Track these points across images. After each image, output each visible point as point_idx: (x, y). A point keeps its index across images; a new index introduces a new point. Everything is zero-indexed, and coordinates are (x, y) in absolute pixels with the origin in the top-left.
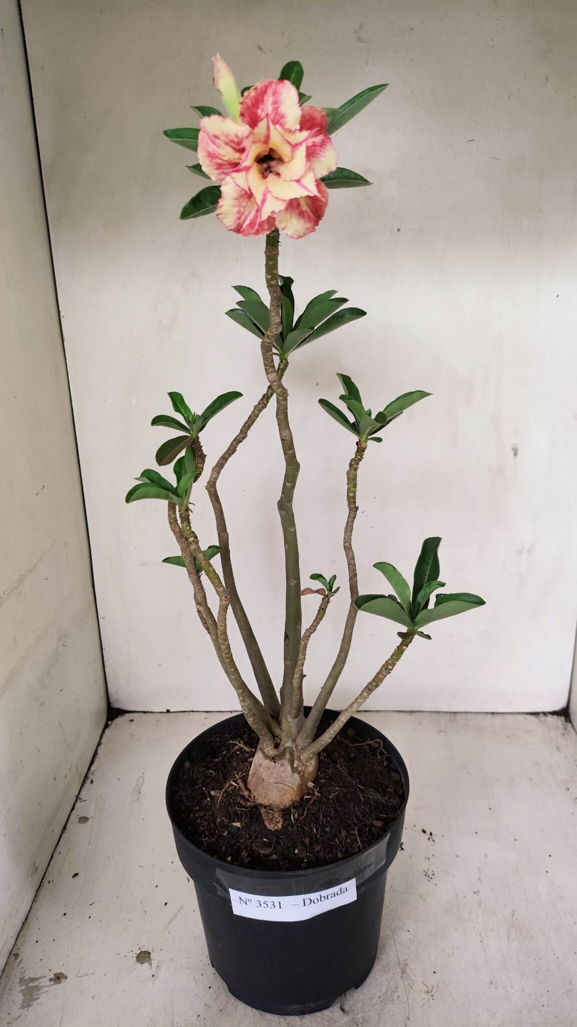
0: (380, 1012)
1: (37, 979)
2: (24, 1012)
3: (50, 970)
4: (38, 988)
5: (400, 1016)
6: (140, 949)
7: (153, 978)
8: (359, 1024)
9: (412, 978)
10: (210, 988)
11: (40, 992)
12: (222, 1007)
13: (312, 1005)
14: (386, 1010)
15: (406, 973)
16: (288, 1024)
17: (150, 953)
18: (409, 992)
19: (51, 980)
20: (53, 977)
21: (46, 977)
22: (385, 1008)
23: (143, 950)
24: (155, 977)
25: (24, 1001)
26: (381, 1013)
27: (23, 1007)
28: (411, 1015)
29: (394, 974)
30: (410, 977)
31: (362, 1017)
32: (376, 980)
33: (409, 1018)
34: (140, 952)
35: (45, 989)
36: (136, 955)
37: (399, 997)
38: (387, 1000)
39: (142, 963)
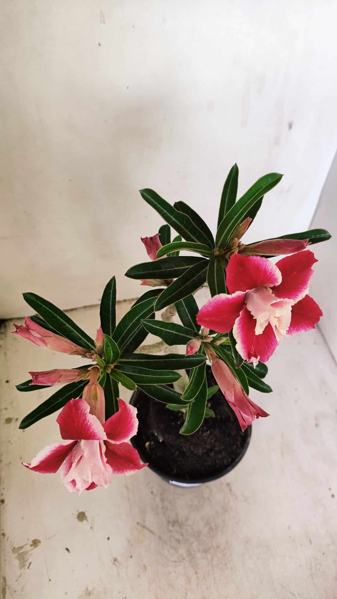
1: (21, 548)
2: (22, 570)
3: (28, 539)
4: (26, 553)
11: (27, 555)
19: (31, 545)
20: (31, 543)
21: (27, 544)
25: (20, 562)
27: (21, 568)
34: (77, 514)
35: (30, 553)
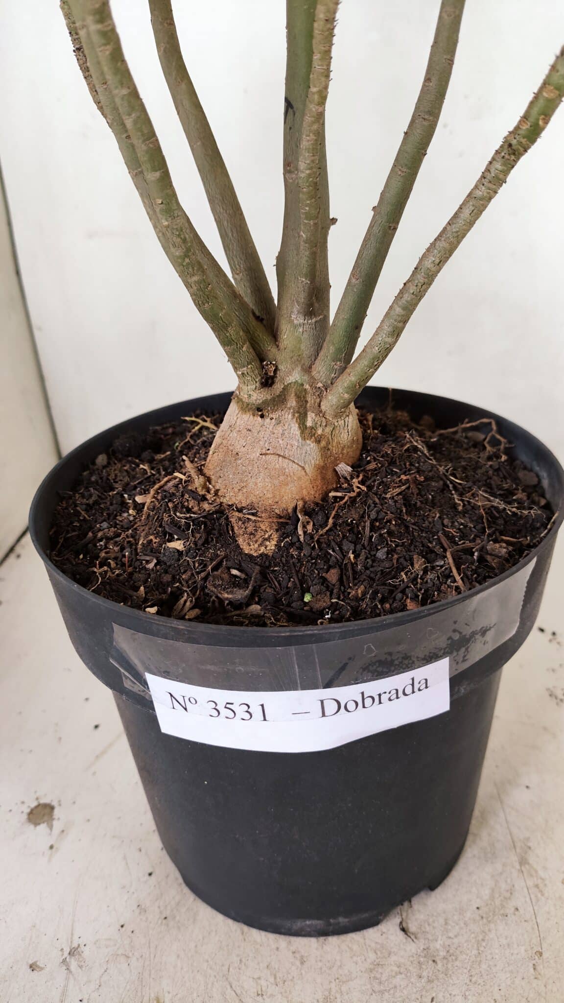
0: (481, 937)
5: (523, 949)
6: (37, 799)
7: (50, 852)
8: (439, 962)
9: (541, 873)
10: (150, 874)
12: (167, 913)
13: (342, 920)
14: (492, 935)
15: (528, 864)
16: (294, 953)
17: (52, 808)
18: (538, 900)
22: (490, 930)
23: (42, 801)
24: (54, 849)
26: (483, 940)
28: (545, 946)
29: (504, 865)
30: (536, 872)
31: (444, 946)
32: (470, 874)
33: (541, 954)
36: (28, 810)
37: (517, 909)
38: (494, 915)
39: (36, 824)
